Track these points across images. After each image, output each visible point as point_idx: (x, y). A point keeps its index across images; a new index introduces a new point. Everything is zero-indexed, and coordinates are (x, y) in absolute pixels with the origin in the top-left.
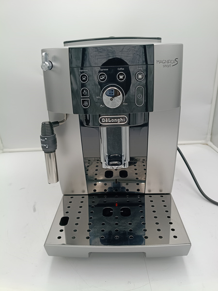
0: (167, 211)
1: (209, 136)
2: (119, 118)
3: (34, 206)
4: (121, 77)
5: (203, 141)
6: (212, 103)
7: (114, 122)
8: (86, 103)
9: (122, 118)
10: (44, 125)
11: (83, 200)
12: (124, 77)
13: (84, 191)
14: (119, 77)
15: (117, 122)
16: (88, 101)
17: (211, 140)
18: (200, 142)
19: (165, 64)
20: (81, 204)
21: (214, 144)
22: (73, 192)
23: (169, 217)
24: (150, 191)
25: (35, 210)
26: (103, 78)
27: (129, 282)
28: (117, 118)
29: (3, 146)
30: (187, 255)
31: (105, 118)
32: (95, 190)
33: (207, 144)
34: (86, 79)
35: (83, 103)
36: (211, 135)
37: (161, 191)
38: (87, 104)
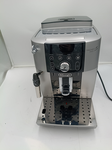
0: (89, 108)
3: (31, 99)
4: (69, 58)
7: (65, 76)
10: (34, 75)
11: (52, 100)
12: (70, 58)
13: (52, 96)
14: (68, 58)
15: (67, 76)
16: (53, 68)
19: (91, 51)
20: (51, 103)
22: (47, 96)
23: (89, 112)
24: (82, 97)
25: (31, 101)
26: (61, 58)
27: (70, 138)
29: (14, 64)
30: (95, 128)
31: (61, 74)
32: (57, 93)
34: (53, 58)
35: (51, 68)
37: (87, 97)
38: (53, 69)
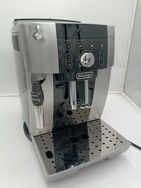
1: (122, 89)
2: (89, 74)
5: (118, 92)
6: (124, 67)
7: (85, 77)
8: (69, 65)
9: (91, 73)
12: (93, 46)
14: (91, 46)
15: (87, 77)
16: (71, 63)
17: (123, 92)
18: (116, 92)
21: (125, 94)
26: (81, 46)
28: (87, 74)
31: (80, 74)
33: (121, 94)
34: (70, 47)
35: (67, 65)
36: (124, 88)
